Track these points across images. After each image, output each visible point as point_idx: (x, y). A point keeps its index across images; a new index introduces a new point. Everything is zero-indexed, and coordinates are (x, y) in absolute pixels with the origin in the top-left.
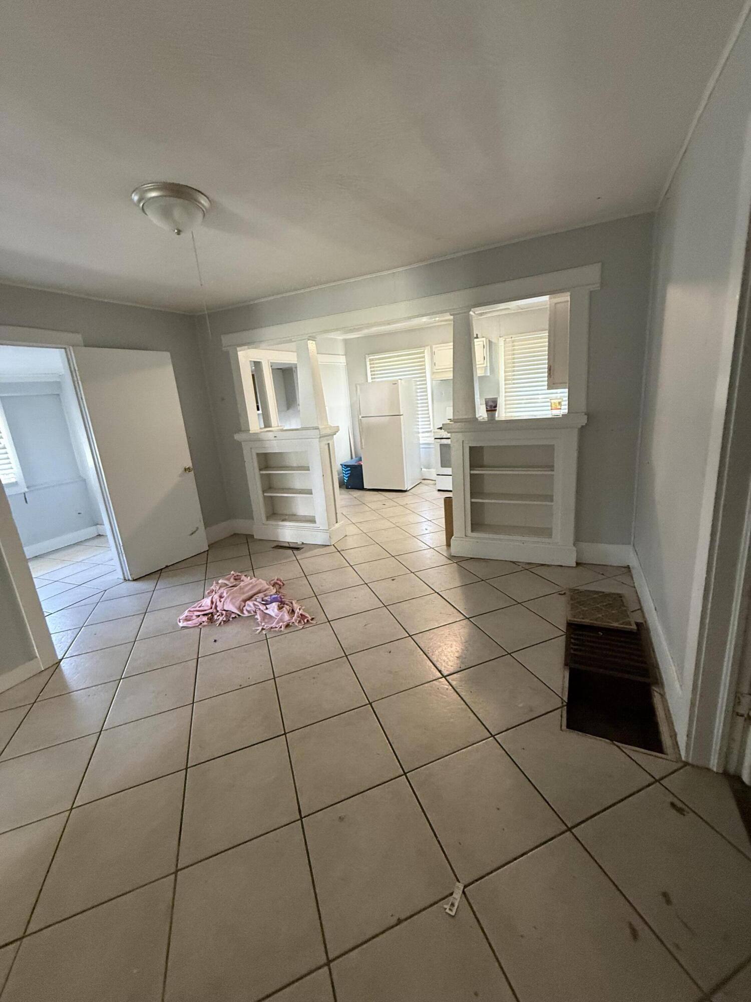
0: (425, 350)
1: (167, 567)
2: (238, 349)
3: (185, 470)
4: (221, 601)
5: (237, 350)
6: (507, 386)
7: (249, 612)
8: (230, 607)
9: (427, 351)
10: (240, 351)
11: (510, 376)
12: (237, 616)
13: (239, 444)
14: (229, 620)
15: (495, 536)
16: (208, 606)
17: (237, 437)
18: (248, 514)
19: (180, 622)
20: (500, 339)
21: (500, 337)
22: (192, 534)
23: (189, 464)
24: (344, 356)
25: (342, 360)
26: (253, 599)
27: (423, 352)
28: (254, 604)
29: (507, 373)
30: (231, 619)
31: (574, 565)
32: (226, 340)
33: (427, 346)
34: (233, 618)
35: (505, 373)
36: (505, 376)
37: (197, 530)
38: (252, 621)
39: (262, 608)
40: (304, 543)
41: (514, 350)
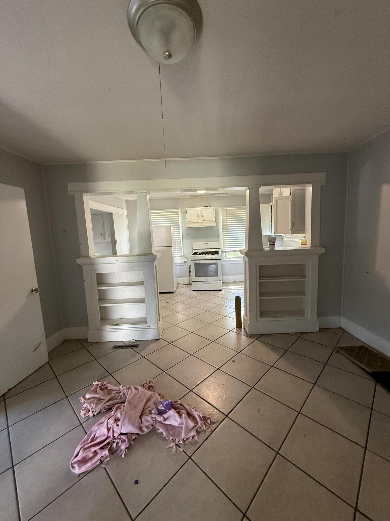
0: (178, 210)
1: (9, 390)
2: (84, 194)
3: (32, 291)
4: (118, 425)
5: (82, 195)
6: (223, 232)
7: (147, 427)
8: (128, 428)
9: (180, 211)
10: (85, 196)
11: (225, 227)
12: (137, 437)
13: (80, 266)
14: (131, 444)
15: (275, 319)
16: (104, 435)
17: (79, 261)
18: (85, 323)
19: (73, 467)
20: (219, 208)
21: (219, 207)
22: (35, 350)
23: (35, 286)
24: (126, 210)
25: (125, 212)
26: (147, 411)
27: (178, 212)
28: (152, 418)
29: (223, 225)
30: (132, 443)
31: (318, 330)
32: (71, 187)
33: (180, 208)
34: (133, 440)
35: (222, 225)
36: (223, 227)
37: (39, 345)
38: (155, 437)
39: (160, 419)
40: (137, 340)
41: (227, 214)
